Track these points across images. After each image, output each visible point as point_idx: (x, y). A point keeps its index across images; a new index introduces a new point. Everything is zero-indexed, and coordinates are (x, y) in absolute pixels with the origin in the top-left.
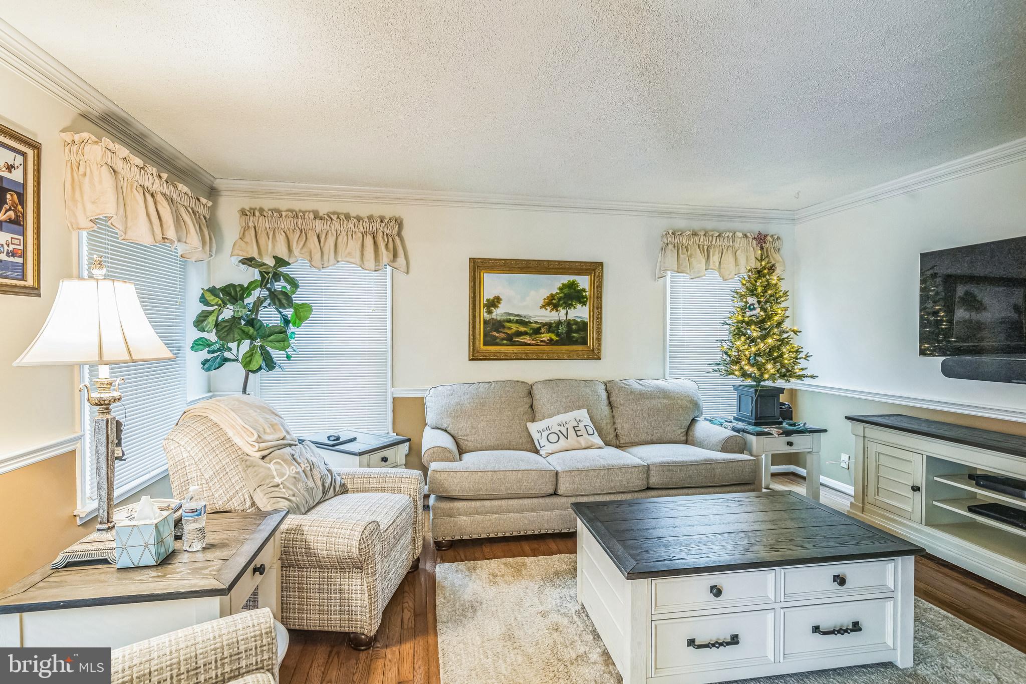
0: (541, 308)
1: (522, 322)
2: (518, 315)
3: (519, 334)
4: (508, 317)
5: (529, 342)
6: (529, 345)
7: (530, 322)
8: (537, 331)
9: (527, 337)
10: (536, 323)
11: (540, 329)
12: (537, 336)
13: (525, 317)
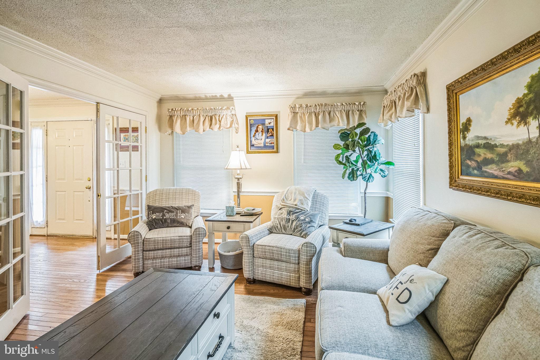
0: (507, 122)
1: (489, 147)
2: (485, 138)
3: (487, 162)
4: (477, 141)
5: (496, 173)
6: (496, 177)
7: (496, 146)
8: (503, 158)
9: (494, 166)
10: (502, 146)
11: (505, 154)
12: (503, 165)
13: (491, 139)
